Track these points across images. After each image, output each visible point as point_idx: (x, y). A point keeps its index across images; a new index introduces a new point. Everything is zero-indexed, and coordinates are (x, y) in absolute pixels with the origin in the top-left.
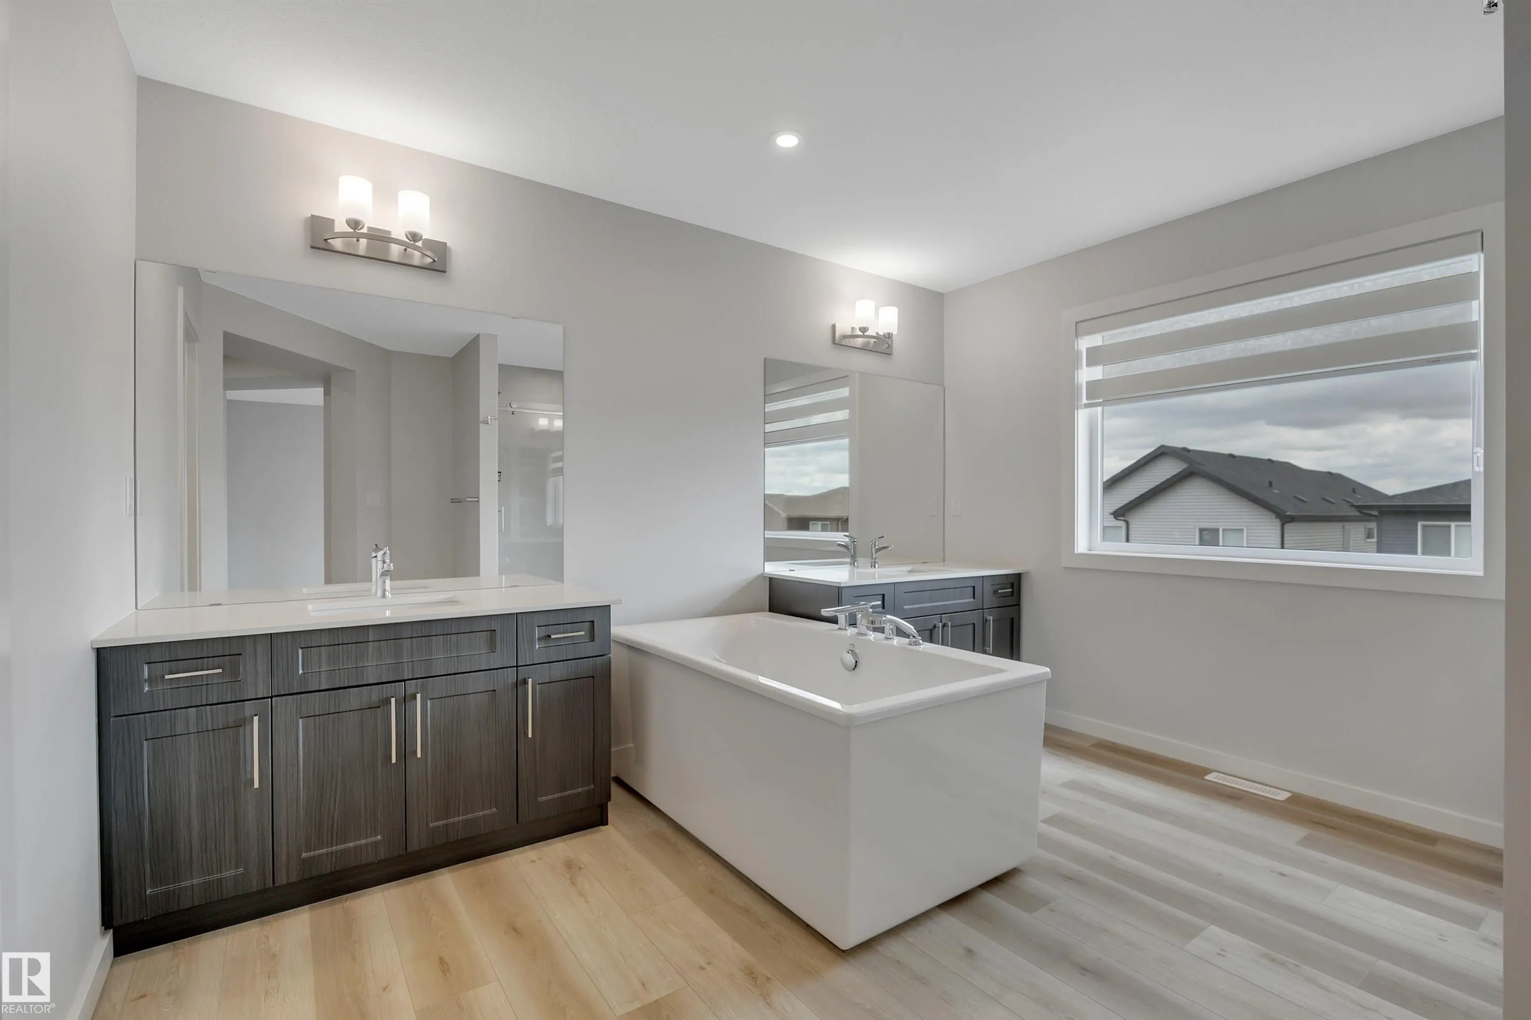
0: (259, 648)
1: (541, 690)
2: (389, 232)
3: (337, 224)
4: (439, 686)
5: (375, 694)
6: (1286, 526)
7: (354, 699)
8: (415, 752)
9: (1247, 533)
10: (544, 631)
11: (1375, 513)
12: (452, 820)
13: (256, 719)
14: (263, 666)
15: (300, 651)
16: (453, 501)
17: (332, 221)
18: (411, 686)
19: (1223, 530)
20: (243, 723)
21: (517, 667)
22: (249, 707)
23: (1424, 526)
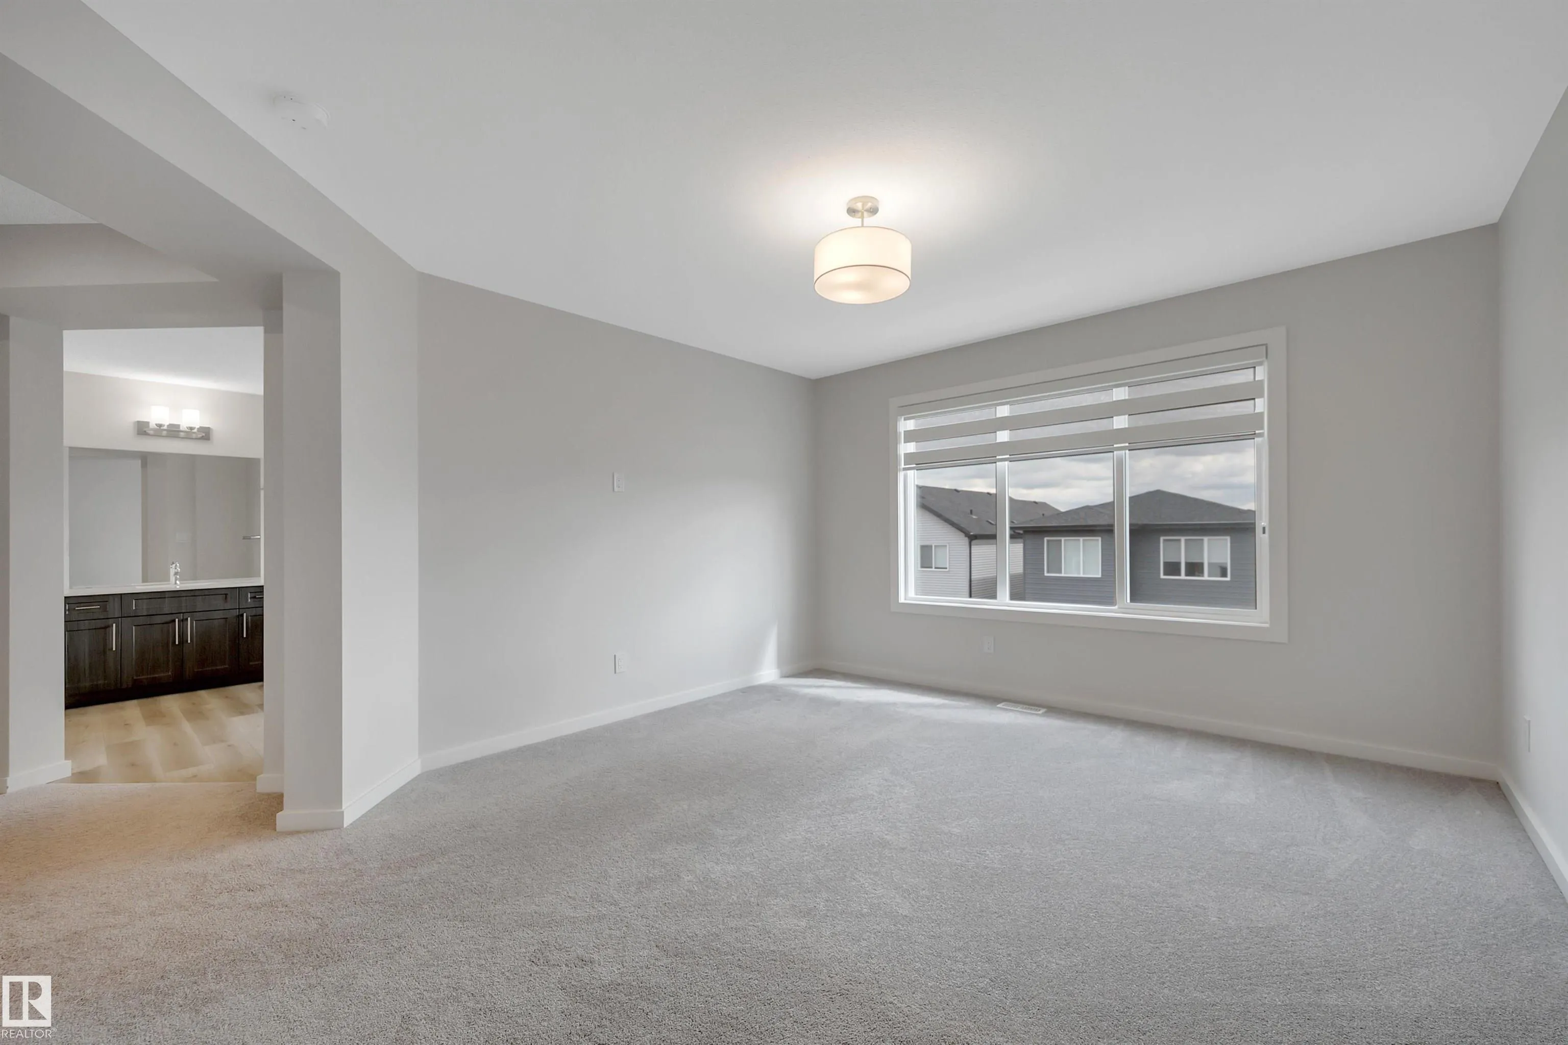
0: (116, 599)
1: (252, 620)
2: (178, 426)
3: (150, 424)
4: (199, 616)
5: (169, 618)
6: (973, 542)
7: (158, 619)
8: (187, 641)
9: (949, 548)
10: (253, 595)
11: (1021, 532)
12: (205, 669)
13: (114, 625)
14: (117, 605)
15: (134, 601)
16: (244, 538)
17: (148, 423)
18: (186, 616)
19: (935, 546)
20: (109, 627)
21: (239, 609)
22: (111, 621)
23: (1048, 541)
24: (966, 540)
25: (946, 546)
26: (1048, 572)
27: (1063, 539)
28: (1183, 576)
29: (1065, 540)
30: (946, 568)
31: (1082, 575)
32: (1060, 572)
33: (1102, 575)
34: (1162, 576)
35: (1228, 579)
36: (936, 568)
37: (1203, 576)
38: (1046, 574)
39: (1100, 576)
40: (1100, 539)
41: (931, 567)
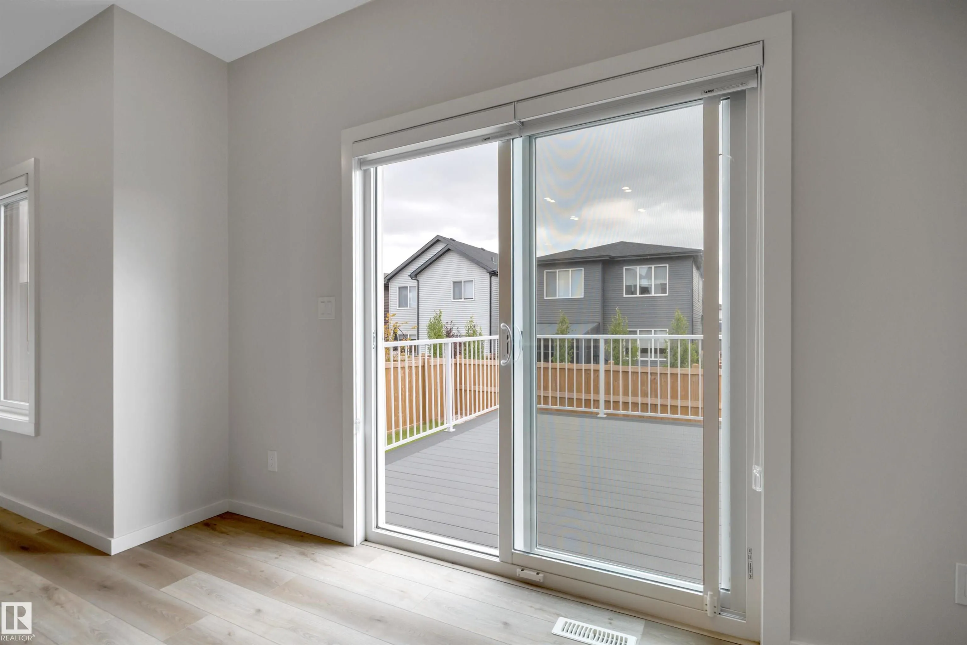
9: (475, 282)
23: (547, 273)
24: (488, 276)
25: (473, 281)
26: (547, 297)
27: (557, 271)
28: (638, 295)
29: (558, 271)
30: (473, 299)
31: (570, 297)
32: (556, 296)
33: (584, 296)
34: (624, 296)
35: (667, 294)
36: (465, 299)
37: (651, 294)
38: (545, 298)
39: (583, 297)
40: (583, 269)
41: (462, 299)
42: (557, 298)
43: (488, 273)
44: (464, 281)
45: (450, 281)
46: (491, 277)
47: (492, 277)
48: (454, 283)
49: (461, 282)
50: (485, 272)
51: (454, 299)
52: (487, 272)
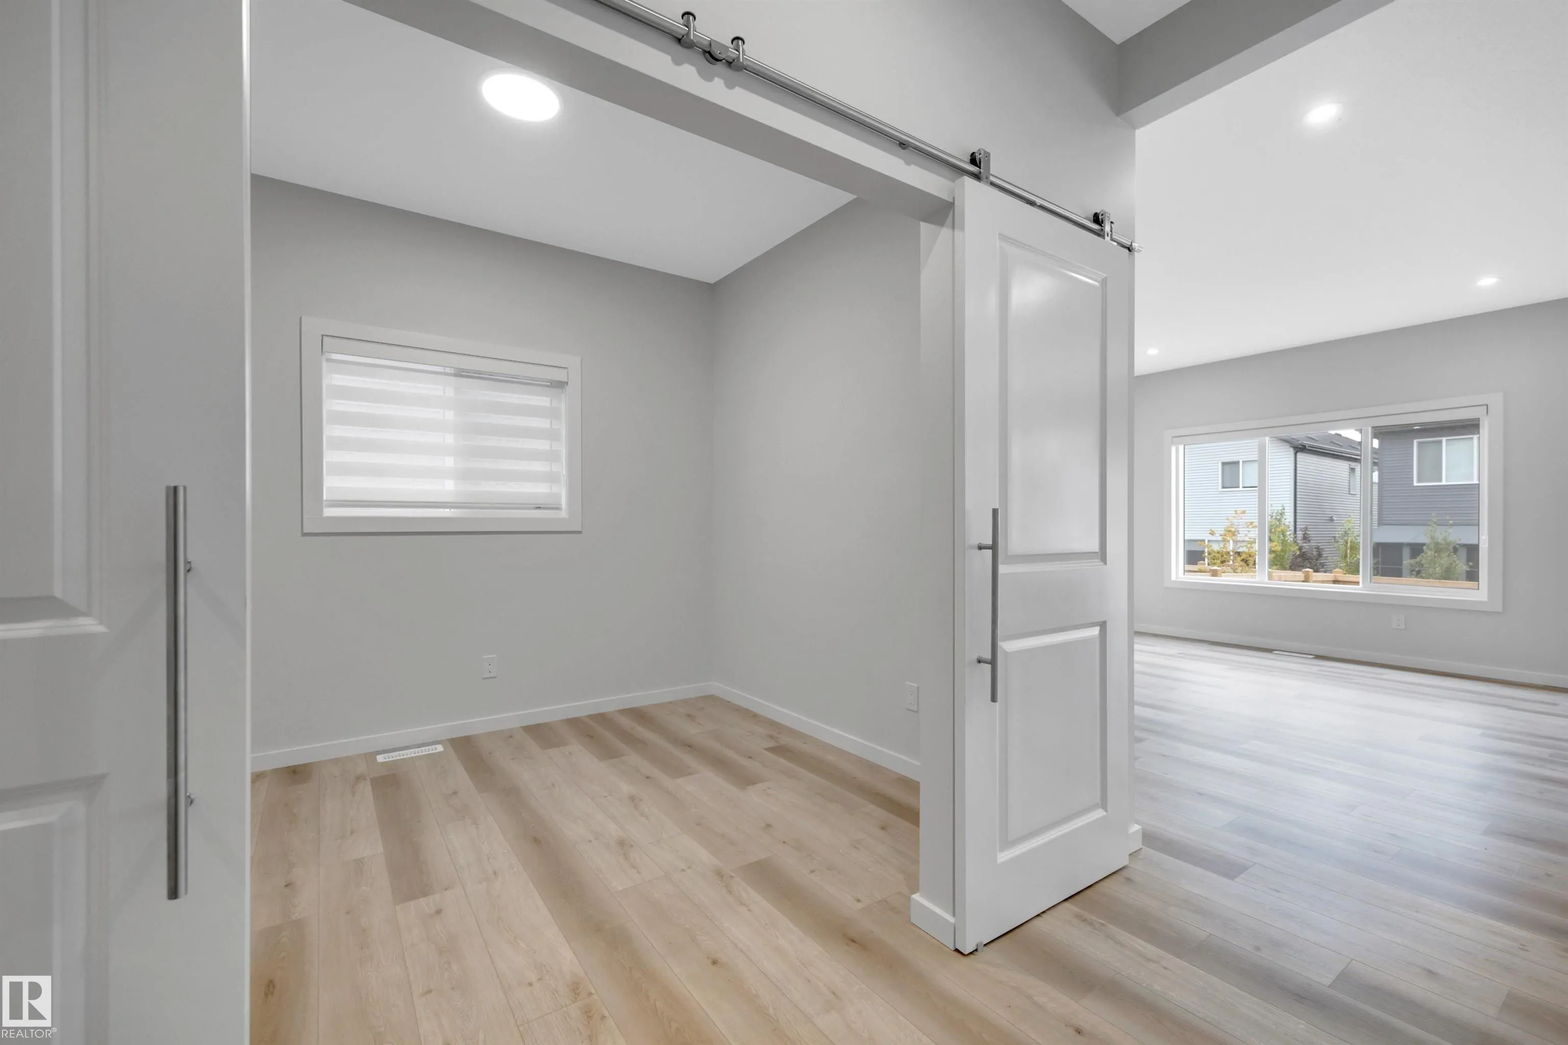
42: (1444, 483)
43: (1292, 449)
44: (1243, 462)
45: (1217, 462)
46: (1296, 454)
47: (1298, 454)
48: (1224, 464)
49: (1238, 463)
50: (1288, 447)
51: (1223, 487)
52: (1291, 447)
